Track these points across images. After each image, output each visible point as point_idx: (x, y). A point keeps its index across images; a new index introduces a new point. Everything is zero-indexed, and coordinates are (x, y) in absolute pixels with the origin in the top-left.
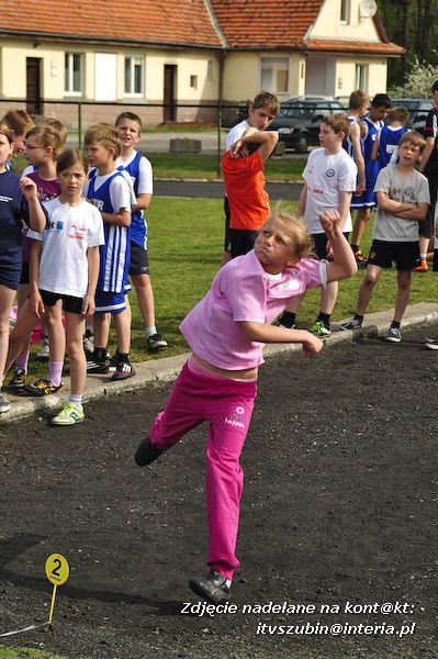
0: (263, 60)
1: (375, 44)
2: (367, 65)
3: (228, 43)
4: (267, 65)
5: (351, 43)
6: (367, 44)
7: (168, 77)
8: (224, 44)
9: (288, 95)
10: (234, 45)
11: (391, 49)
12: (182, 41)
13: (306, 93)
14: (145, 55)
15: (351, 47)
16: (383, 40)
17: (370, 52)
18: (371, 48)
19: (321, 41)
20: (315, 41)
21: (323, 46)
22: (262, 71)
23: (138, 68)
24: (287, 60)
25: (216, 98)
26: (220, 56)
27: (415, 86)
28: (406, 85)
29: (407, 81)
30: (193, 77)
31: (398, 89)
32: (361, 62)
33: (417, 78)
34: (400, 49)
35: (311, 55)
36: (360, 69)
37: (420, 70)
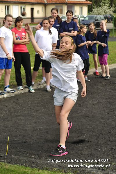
0: (56, 6)
2: (83, 7)
3: (47, 2)
6: (82, 2)
11: (89, 3)
16: (86, 0)
19: (71, 1)
20: (69, 1)
23: (24, 9)
24: (62, 6)
25: (44, 16)
26: (45, 5)
27: (95, 12)
28: (93, 12)
29: (93, 11)
30: (38, 11)
31: (90, 13)
32: (81, 6)
33: (95, 10)
34: (91, 3)
35: (68, 5)
36: (81, 8)
37: (96, 8)
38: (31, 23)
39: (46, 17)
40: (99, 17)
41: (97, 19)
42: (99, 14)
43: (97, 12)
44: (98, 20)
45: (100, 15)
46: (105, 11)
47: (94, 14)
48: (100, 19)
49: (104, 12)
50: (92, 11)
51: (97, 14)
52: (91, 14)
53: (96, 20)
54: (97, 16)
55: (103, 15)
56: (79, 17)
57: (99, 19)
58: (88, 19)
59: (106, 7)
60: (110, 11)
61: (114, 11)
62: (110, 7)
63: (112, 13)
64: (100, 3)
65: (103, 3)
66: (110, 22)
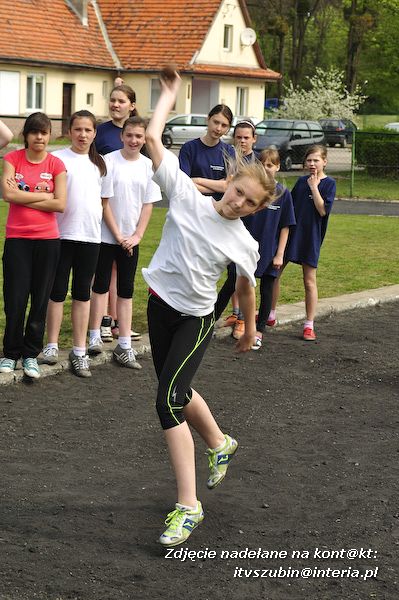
0: (153, 82)
1: (254, 70)
2: (247, 88)
3: (123, 65)
4: (157, 87)
5: (233, 68)
6: (247, 70)
7: (66, 95)
8: (118, 66)
9: (176, 114)
10: (127, 67)
11: (269, 75)
12: (79, 62)
13: (192, 112)
14: (45, 74)
15: (233, 72)
16: (262, 66)
17: (249, 77)
18: (252, 73)
19: (206, 66)
20: (200, 66)
21: (208, 70)
22: (153, 91)
23: (39, 85)
27: (290, 109)
28: (282, 108)
29: (282, 104)
30: (89, 96)
31: (274, 110)
32: (242, 85)
33: (291, 101)
34: (277, 75)
35: (197, 78)
36: (241, 92)
37: (294, 94)
38: (62, 137)
40: (304, 127)
41: (295, 133)
42: (306, 117)
43: (297, 107)
44: (299, 137)
45: (310, 118)
46: (328, 108)
47: (285, 115)
48: (307, 134)
49: (323, 111)
50: (279, 104)
51: (299, 115)
52: (277, 115)
53: (294, 138)
54: (297, 121)
55: (320, 120)
57: (303, 134)
58: (264, 130)
59: (330, 94)
60: (344, 109)
61: (357, 106)
62: (343, 92)
63: (349, 114)
64: (311, 77)
65: (320, 78)
66: (342, 146)
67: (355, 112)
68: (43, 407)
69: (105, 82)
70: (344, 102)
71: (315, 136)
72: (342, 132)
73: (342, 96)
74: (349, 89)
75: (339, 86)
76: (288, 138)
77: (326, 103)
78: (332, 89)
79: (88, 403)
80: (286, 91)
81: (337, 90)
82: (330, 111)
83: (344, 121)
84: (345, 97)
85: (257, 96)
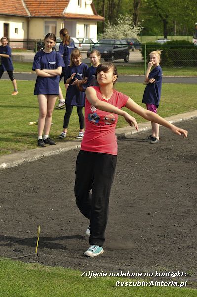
0: (46, 22)
2: (89, 25)
3: (31, 14)
4: (47, 25)
6: (89, 16)
7: (5, 29)
8: (29, 15)
10: (33, 15)
11: (99, 18)
12: (11, 13)
15: (82, 17)
16: (95, 14)
17: (90, 19)
18: (91, 17)
19: (70, 15)
20: (67, 14)
22: (45, 26)
24: (55, 23)
25: (26, 38)
26: (27, 20)
27: (108, 34)
29: (105, 32)
30: (16, 29)
31: (101, 35)
32: (87, 23)
33: (109, 30)
34: (102, 18)
35: (66, 20)
36: (86, 26)
37: (110, 27)
39: (29, 39)
40: (119, 43)
41: (115, 45)
44: (117, 47)
46: (126, 33)
47: (106, 37)
48: (121, 46)
49: (124, 34)
50: (103, 32)
51: (112, 37)
52: (103, 37)
53: (115, 47)
56: (84, 42)
57: (119, 46)
59: (127, 27)
60: (133, 33)
61: (139, 32)
62: (132, 26)
63: (135, 36)
64: (117, 19)
65: (122, 19)
66: (133, 51)
67: (138, 35)
68: (39, 174)
69: (23, 23)
70: (133, 30)
71: (124, 47)
72: (133, 44)
73: (132, 28)
74: (135, 24)
75: (130, 23)
76: (112, 48)
77: (125, 31)
78: (127, 24)
79: (59, 171)
80: (106, 26)
81: (130, 25)
82: (127, 34)
83: (134, 39)
84: (134, 28)
85: (93, 28)
